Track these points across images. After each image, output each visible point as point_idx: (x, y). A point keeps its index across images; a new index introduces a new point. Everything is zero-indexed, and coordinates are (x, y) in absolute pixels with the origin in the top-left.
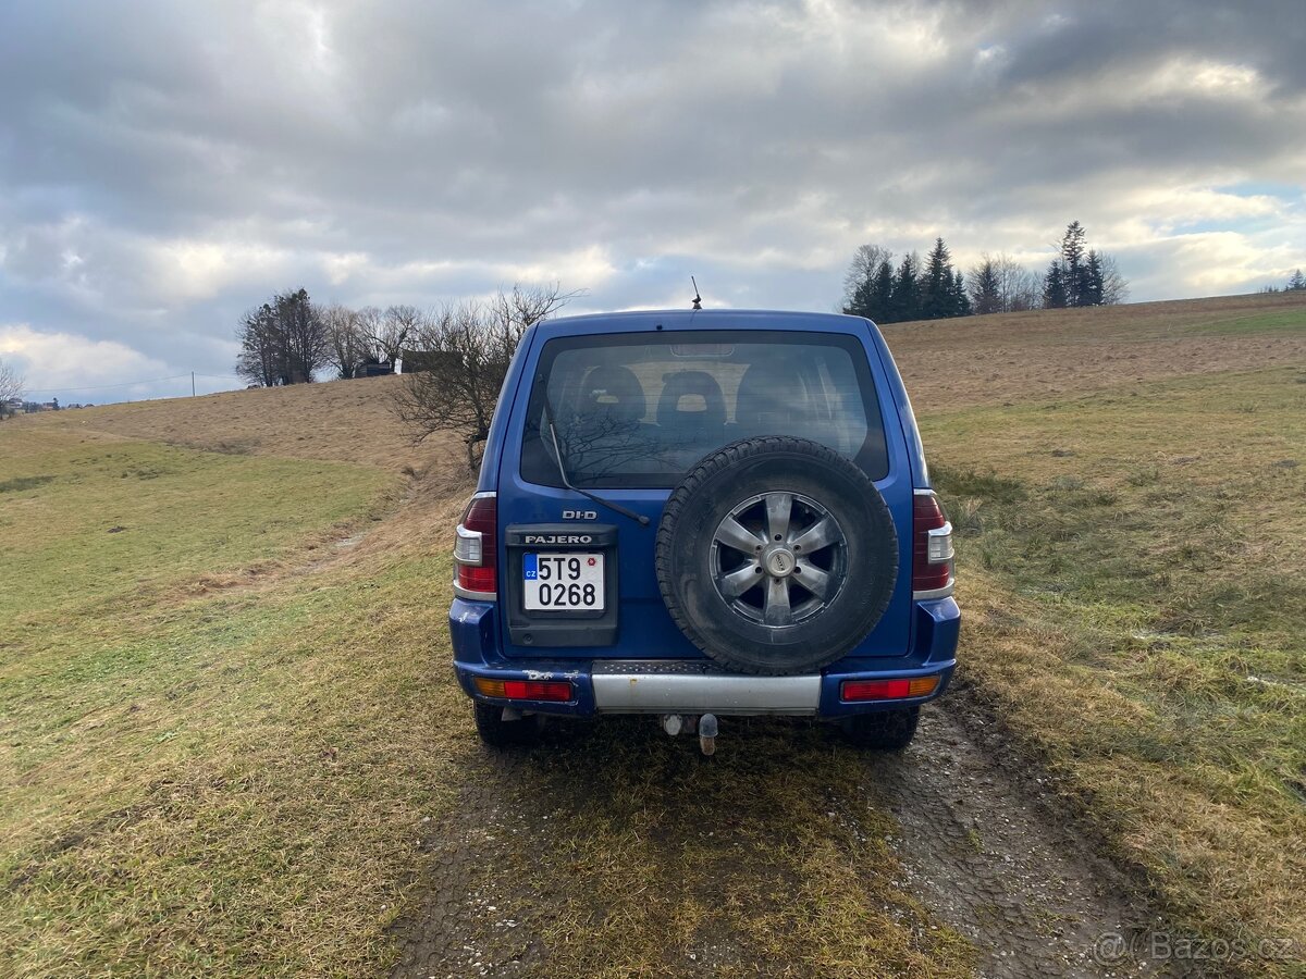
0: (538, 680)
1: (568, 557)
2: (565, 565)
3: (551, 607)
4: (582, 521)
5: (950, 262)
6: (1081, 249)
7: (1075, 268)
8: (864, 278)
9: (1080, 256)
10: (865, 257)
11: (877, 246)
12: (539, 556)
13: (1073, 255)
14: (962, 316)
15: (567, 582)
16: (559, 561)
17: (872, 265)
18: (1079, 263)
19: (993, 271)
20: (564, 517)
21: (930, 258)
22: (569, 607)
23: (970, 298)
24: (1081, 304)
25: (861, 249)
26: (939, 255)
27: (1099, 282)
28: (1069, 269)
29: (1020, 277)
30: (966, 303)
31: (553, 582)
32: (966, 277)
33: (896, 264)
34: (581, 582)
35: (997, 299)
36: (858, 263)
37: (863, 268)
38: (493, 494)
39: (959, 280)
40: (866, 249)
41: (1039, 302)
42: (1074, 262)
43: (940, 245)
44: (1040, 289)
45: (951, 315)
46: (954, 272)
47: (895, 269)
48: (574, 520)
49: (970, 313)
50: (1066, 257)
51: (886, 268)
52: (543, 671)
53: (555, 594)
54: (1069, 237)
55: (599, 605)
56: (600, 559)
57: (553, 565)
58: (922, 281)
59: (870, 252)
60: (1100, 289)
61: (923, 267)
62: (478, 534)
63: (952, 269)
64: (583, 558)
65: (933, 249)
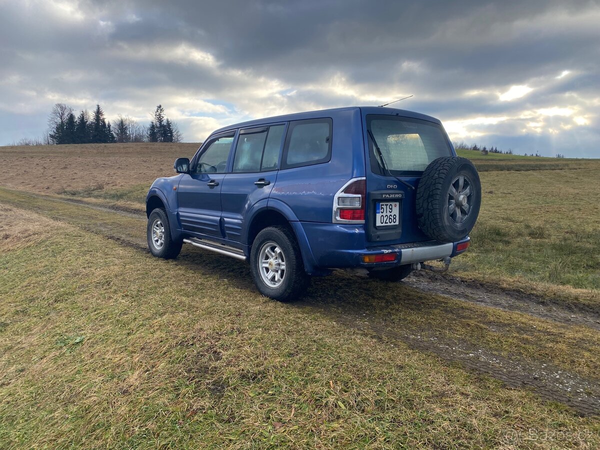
0: (387, 253)
1: (389, 204)
2: (388, 206)
3: (384, 224)
4: (393, 189)
5: (104, 117)
6: (163, 117)
7: (161, 126)
8: (59, 120)
9: (163, 120)
10: (59, 109)
11: (65, 105)
12: (381, 204)
13: (160, 120)
14: (111, 143)
15: (389, 214)
16: (387, 205)
17: (63, 114)
18: (162, 123)
19: (124, 123)
20: (388, 187)
21: (94, 114)
22: (389, 224)
23: (115, 135)
24: (164, 141)
25: (56, 105)
26: (98, 113)
27: (171, 132)
28: (158, 125)
29: (137, 127)
30: (113, 137)
31: (384, 214)
32: (112, 125)
33: (77, 115)
34: (392, 214)
35: (127, 136)
36: (55, 113)
37: (58, 115)
38: (364, 178)
39: (109, 126)
40: (59, 105)
41: (146, 140)
42: (160, 123)
43: (99, 108)
44: (146, 133)
45: (105, 142)
46: (106, 121)
47: (77, 118)
48: (391, 189)
49: (115, 142)
50: (157, 120)
51: (72, 117)
52: (388, 250)
53: (385, 219)
54: (157, 111)
55: (397, 223)
56: (398, 204)
57: (384, 207)
58: (90, 125)
59: (62, 108)
60: (172, 136)
61: (91, 117)
62: (360, 196)
63: (105, 120)
64: (393, 204)
65: (95, 109)
